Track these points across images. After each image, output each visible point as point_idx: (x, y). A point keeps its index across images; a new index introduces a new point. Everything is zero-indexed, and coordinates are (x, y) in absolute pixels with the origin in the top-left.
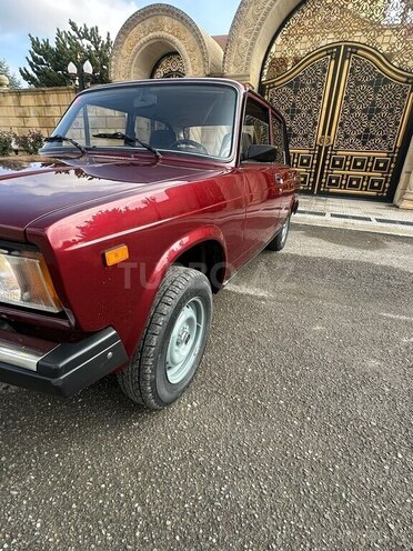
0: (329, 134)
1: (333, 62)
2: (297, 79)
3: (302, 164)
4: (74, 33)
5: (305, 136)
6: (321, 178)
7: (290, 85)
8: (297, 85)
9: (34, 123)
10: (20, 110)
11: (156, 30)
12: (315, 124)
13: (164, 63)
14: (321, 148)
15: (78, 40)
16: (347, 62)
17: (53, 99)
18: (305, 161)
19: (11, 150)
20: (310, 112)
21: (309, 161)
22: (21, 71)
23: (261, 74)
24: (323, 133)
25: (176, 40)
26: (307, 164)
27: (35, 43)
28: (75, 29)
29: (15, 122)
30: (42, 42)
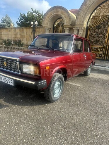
2: (99, 25)
3: (100, 51)
4: (32, 12)
5: (102, 42)
6: (107, 55)
7: (97, 27)
8: (99, 27)
9: (18, 36)
10: (15, 33)
11: (56, 12)
12: (105, 38)
13: (58, 21)
14: (107, 46)
15: (33, 13)
17: (25, 30)
18: (101, 50)
19: (11, 44)
20: (103, 35)
21: (103, 50)
22: (16, 22)
23: (87, 24)
24: (108, 41)
25: (62, 15)
26: (102, 51)
27: (21, 15)
28: (33, 10)
29: (13, 36)
30: (23, 14)
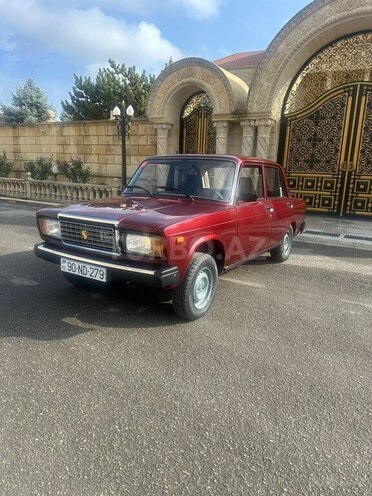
0: (352, 160)
1: (350, 98)
2: (317, 113)
3: (326, 188)
4: (112, 69)
5: (328, 162)
6: (346, 200)
7: (311, 117)
8: (317, 118)
9: (73, 150)
10: (62, 138)
11: (189, 76)
12: (337, 151)
13: (194, 100)
14: (344, 173)
15: (116, 75)
16: (364, 98)
17: (92, 130)
18: (329, 185)
19: (51, 173)
20: (331, 140)
21: (333, 185)
22: (62, 103)
23: (284, 109)
24: (346, 159)
25: (206, 84)
26: (331, 188)
27: (78, 82)
28: (113, 66)
29: (58, 149)
30: (84, 80)
